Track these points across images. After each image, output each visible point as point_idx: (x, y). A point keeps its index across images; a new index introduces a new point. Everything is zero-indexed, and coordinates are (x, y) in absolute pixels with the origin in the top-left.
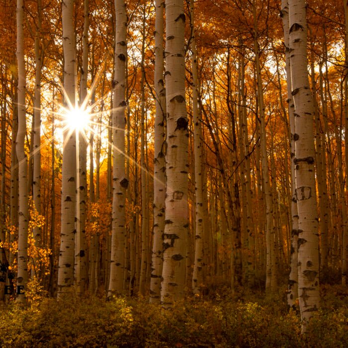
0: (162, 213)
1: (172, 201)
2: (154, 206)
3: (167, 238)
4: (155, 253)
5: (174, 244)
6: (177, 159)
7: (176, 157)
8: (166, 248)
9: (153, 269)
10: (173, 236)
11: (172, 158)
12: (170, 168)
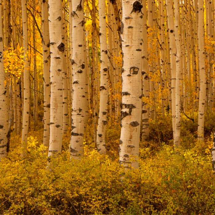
0: (82, 69)
1: (129, 76)
2: (73, 63)
3: (126, 107)
4: (75, 111)
5: (132, 113)
6: (133, 38)
7: (132, 37)
8: (125, 116)
9: (73, 127)
10: (131, 106)
11: (129, 37)
12: (127, 46)
